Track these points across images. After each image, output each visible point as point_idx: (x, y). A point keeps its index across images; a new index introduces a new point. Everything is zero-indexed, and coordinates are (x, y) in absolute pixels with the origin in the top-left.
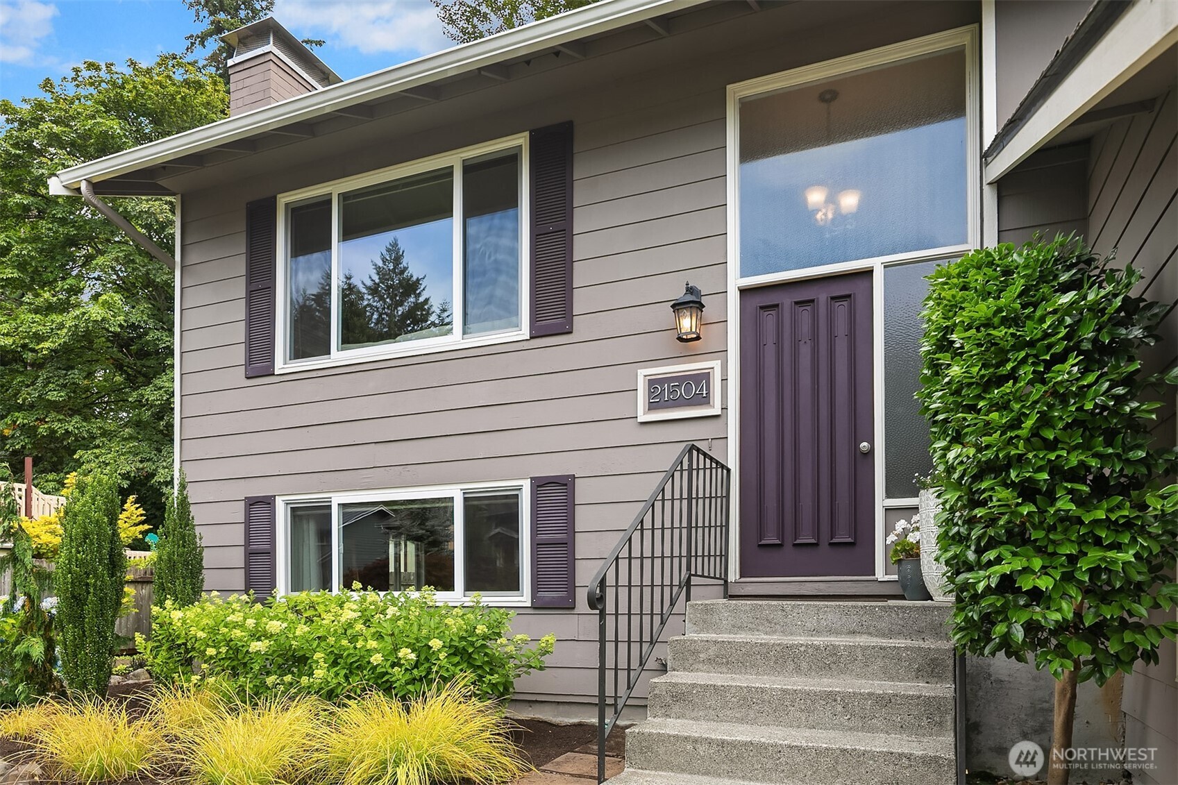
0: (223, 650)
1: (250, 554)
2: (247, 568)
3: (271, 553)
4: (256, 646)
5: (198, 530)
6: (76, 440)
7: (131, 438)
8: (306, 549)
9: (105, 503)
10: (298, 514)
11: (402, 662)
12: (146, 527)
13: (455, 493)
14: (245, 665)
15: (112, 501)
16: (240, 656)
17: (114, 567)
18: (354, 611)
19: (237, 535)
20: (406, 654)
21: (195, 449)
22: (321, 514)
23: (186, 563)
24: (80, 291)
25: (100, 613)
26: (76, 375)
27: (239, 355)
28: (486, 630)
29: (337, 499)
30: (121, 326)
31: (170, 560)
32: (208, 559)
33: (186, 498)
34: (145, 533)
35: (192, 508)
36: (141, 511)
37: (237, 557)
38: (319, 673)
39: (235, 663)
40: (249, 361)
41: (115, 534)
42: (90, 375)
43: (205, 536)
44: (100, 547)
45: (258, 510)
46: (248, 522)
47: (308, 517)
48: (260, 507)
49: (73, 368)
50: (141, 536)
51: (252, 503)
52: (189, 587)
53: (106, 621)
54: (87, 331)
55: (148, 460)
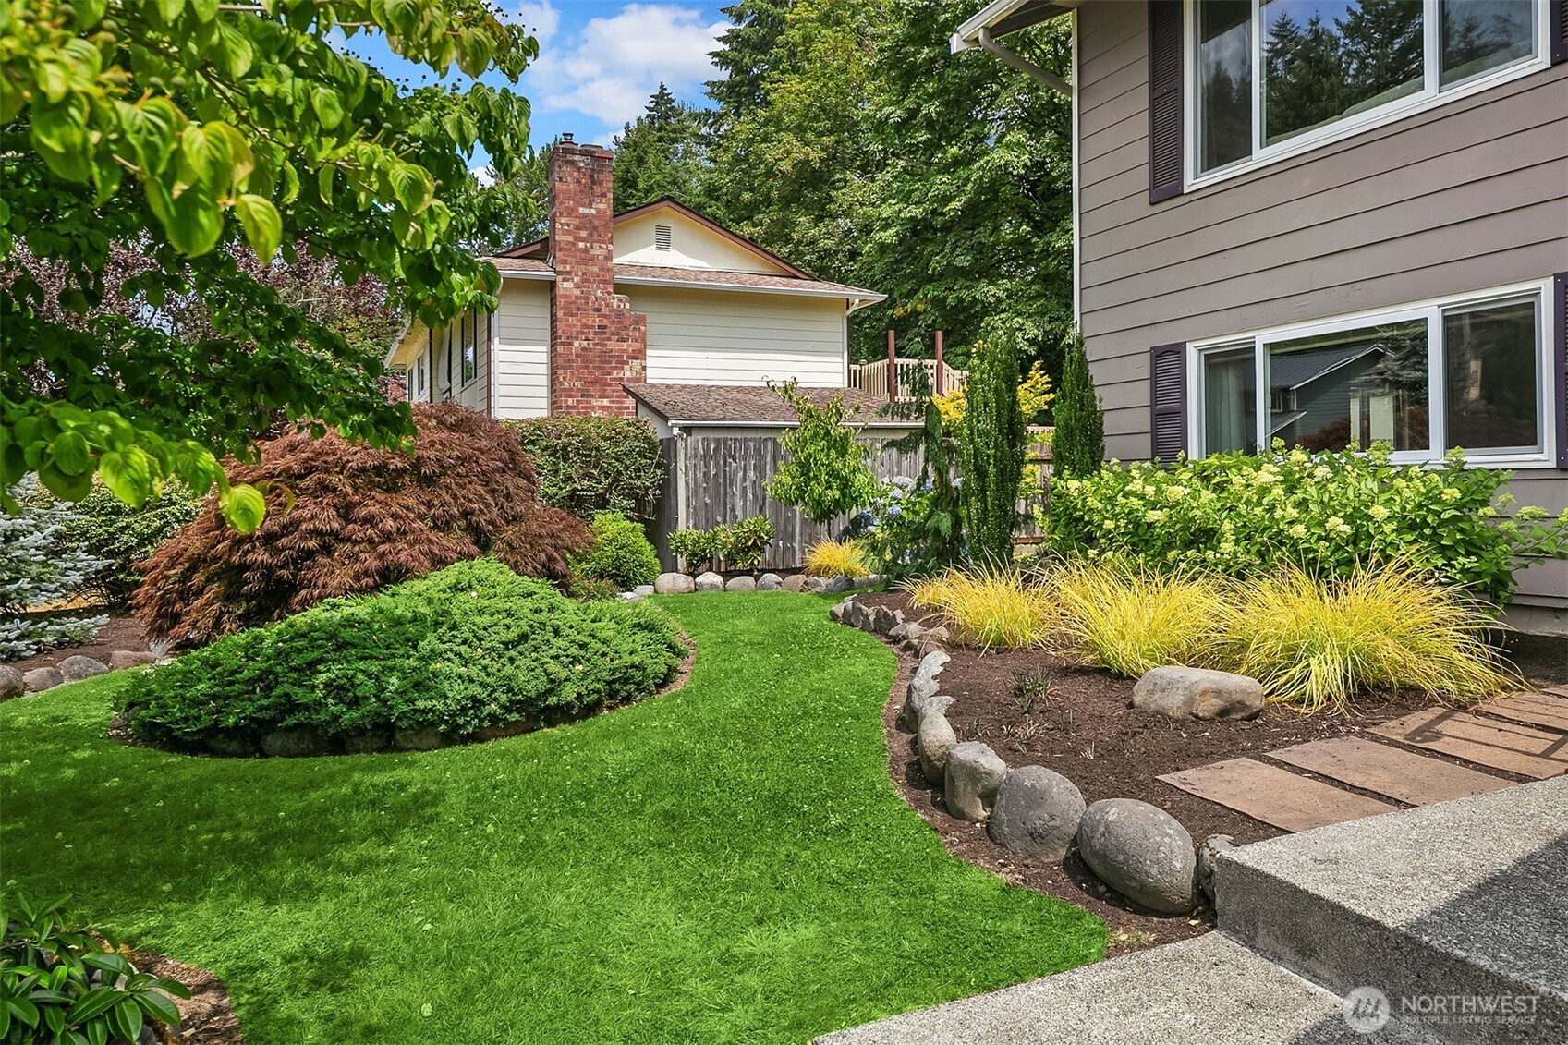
0: (1122, 523)
1: (1158, 415)
2: (1154, 433)
3: (1181, 413)
4: (1153, 516)
5: (1097, 392)
6: (984, 307)
7: (1038, 296)
8: (1224, 406)
9: (1004, 369)
10: (1216, 363)
11: (1332, 535)
12: (1052, 396)
13: (1430, 312)
14: (1146, 541)
15: (1011, 366)
16: (1140, 532)
17: (1014, 437)
18: (1274, 474)
19: (1142, 394)
20: (1338, 525)
21: (1097, 298)
22: (1241, 359)
23: (1084, 429)
24: (986, 137)
25: (1001, 485)
26: (983, 235)
27: (1142, 179)
28: (1459, 496)
29: (1263, 337)
30: (1025, 166)
31: (1067, 425)
32: (1110, 424)
33: (1084, 355)
34: (1051, 403)
35: (1090, 367)
36: (1046, 378)
37: (1143, 420)
38: (1227, 547)
39: (1135, 539)
40: (1154, 183)
41: (1015, 402)
42: (996, 229)
43: (1106, 398)
44: (999, 415)
45: (1168, 363)
46: (1154, 378)
47: (1226, 364)
48: (1167, 358)
49: (979, 225)
50: (1046, 407)
51: (1158, 354)
52: (1087, 456)
53: (1007, 494)
54: (992, 181)
55: (1057, 319)
